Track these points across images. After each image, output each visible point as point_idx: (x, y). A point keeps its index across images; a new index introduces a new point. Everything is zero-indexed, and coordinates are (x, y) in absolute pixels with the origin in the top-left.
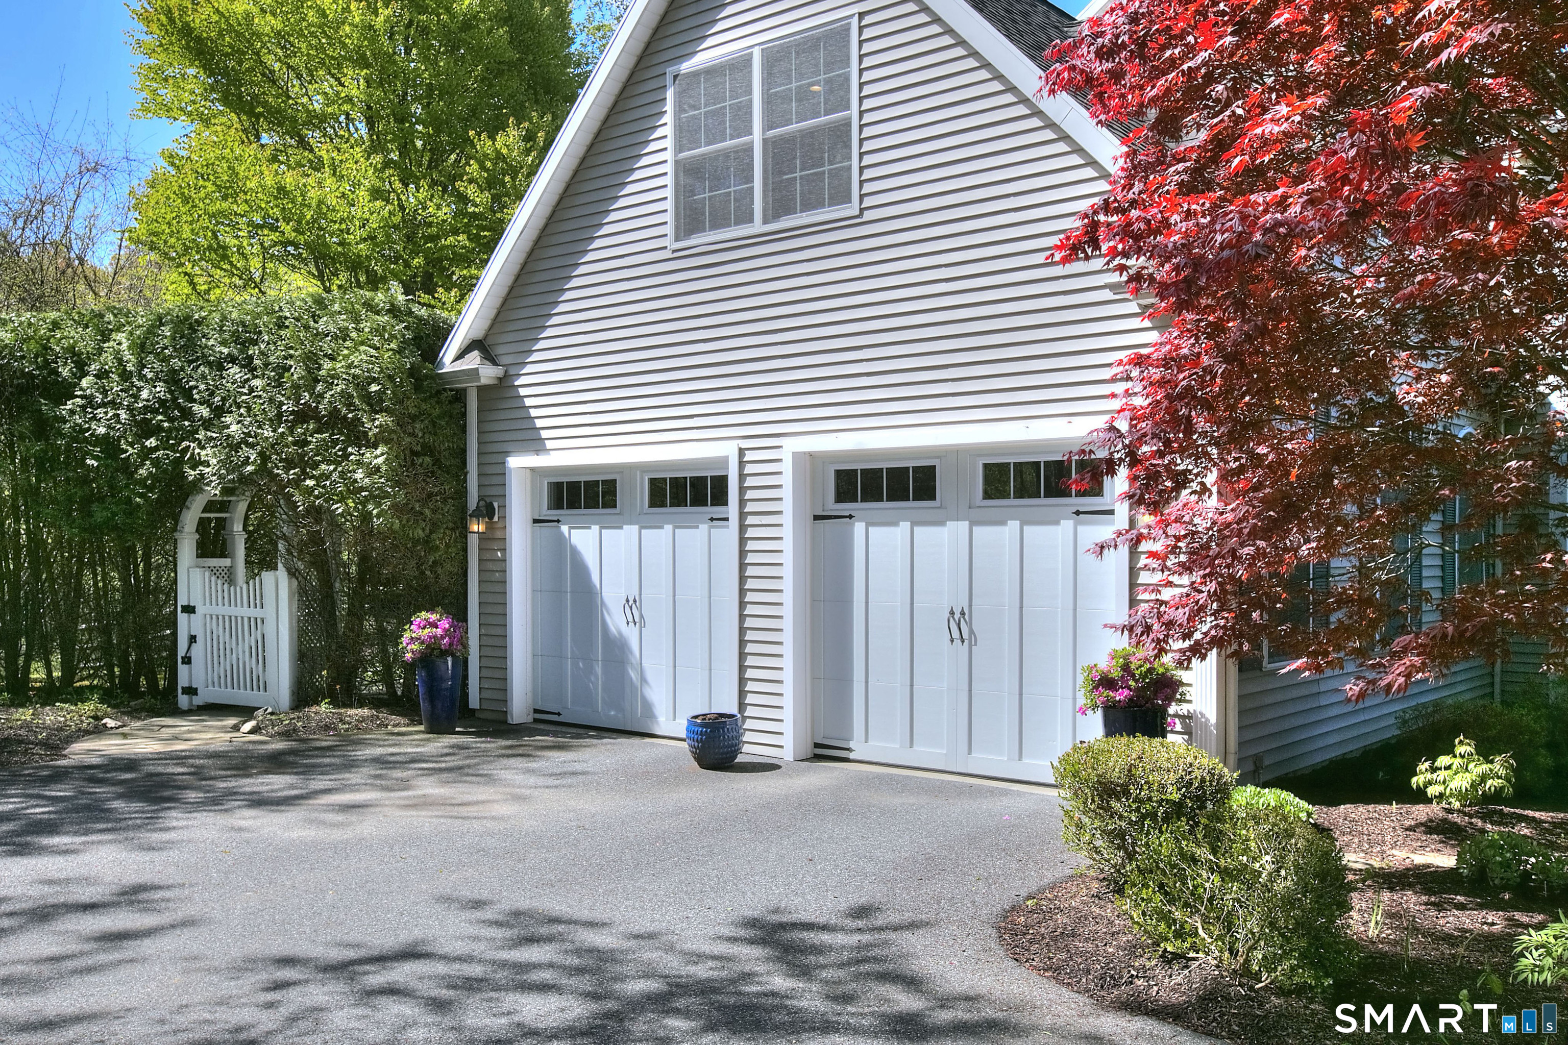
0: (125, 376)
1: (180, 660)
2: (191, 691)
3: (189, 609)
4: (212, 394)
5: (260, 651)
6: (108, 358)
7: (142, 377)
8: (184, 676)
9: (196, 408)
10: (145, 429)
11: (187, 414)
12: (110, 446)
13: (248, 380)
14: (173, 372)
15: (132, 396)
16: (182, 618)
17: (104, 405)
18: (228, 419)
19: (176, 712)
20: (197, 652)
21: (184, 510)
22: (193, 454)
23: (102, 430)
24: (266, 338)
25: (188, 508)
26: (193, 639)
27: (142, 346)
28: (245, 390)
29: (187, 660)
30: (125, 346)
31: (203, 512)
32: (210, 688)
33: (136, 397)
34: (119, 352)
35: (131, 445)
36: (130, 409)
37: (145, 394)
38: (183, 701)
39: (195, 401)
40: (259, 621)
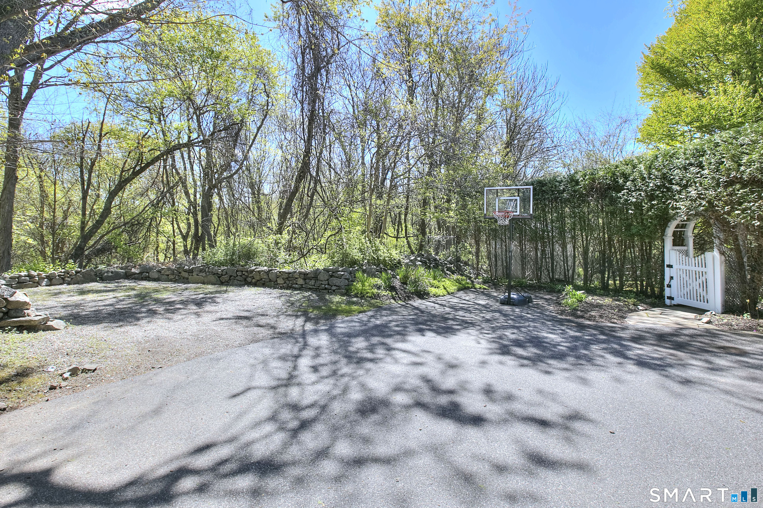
0: (643, 179)
1: (666, 286)
2: (671, 298)
3: (670, 266)
4: (682, 180)
5: (705, 285)
6: (636, 174)
7: (650, 178)
8: (667, 292)
9: (674, 187)
10: (651, 197)
11: (669, 189)
12: (638, 206)
13: (700, 172)
14: (664, 174)
15: (646, 186)
16: (667, 270)
17: (635, 191)
18: (690, 189)
19: (664, 306)
20: (673, 283)
21: (667, 228)
22: (673, 205)
23: (634, 200)
24: (709, 152)
25: (669, 227)
26: (672, 278)
27: (650, 167)
28: (699, 176)
29: (669, 286)
30: (643, 168)
31: (676, 228)
32: (680, 298)
33: (648, 186)
34: (640, 171)
35: (646, 204)
36: (646, 191)
37: (651, 185)
38: (668, 302)
39: (673, 184)
40: (704, 273)
